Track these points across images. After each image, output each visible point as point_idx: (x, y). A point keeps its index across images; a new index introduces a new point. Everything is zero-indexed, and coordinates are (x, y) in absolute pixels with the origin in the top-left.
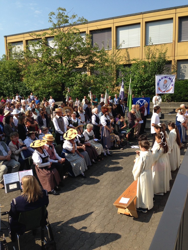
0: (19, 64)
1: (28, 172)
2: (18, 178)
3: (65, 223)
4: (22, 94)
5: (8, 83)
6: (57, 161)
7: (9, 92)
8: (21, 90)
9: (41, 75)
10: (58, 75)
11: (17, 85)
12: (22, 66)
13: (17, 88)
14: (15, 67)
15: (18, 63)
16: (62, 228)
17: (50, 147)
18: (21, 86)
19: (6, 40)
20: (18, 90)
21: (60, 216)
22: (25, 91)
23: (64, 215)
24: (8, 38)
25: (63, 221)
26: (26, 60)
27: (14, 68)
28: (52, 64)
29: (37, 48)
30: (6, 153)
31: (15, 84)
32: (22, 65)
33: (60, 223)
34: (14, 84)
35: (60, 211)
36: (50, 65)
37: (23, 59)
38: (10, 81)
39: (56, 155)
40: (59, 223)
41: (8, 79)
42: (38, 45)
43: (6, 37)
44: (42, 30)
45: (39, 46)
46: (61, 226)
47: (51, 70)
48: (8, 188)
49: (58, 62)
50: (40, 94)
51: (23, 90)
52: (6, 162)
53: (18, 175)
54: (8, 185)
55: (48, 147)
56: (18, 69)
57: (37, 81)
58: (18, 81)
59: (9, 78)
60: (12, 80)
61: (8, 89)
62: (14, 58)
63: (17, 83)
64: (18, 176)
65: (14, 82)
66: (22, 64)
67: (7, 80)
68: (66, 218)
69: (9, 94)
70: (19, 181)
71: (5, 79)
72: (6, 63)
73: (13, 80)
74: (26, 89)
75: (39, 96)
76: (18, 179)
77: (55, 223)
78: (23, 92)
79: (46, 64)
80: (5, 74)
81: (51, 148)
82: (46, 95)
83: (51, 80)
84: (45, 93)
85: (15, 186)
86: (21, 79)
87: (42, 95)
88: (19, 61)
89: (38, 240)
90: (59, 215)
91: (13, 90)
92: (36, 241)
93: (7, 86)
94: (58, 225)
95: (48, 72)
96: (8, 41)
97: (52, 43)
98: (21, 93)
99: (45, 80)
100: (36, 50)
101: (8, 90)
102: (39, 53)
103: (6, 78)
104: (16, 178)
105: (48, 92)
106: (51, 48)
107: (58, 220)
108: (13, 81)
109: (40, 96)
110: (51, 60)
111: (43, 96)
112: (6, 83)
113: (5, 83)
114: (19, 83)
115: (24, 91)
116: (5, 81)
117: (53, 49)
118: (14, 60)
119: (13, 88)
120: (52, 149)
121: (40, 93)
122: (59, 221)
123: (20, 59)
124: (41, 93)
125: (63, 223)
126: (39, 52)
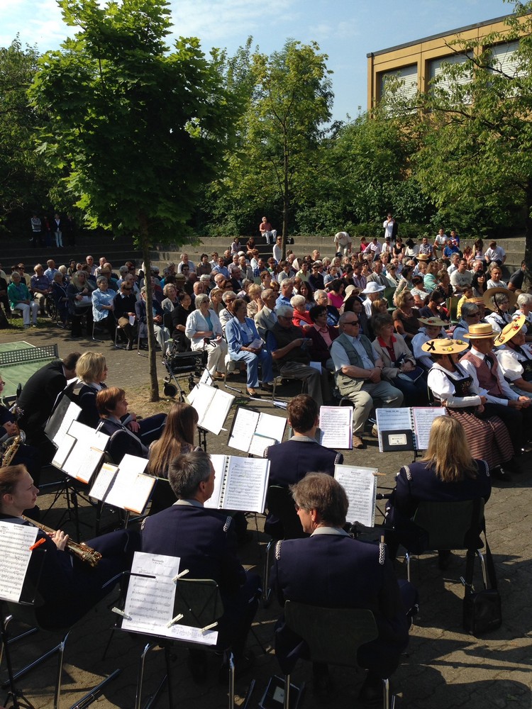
0: (401, 132)
1: (434, 413)
2: (410, 422)
3: (524, 562)
4: (402, 215)
5: (368, 186)
6: (505, 402)
7: (368, 211)
8: (400, 205)
9: (466, 159)
10: (520, 158)
11: (391, 190)
12: (407, 137)
13: (389, 198)
14: (389, 140)
15: (398, 129)
16: (516, 572)
17: (486, 361)
18: (400, 194)
19: (373, 66)
20: (391, 204)
21: (511, 544)
22: (412, 207)
23: (522, 544)
24: (377, 59)
25: (519, 557)
26: (422, 119)
27: (387, 144)
28: (505, 124)
29: (463, 81)
30: (370, 362)
31: (385, 189)
32: (409, 134)
33: (511, 559)
34: (383, 188)
35: (510, 530)
36: (497, 128)
37: (414, 115)
38: (373, 179)
39: (502, 385)
40: (508, 558)
41: (370, 174)
42: (468, 73)
43: (372, 56)
44: (475, 25)
45: (469, 76)
46: (512, 565)
47: (501, 141)
48: (386, 440)
49: (522, 118)
50: (455, 215)
51: (406, 203)
52: (370, 386)
53: (410, 415)
54: (386, 434)
55: (480, 360)
56: (398, 145)
57: (454, 177)
58: (394, 179)
59: (370, 171)
60: (378, 178)
61: (367, 202)
62: (390, 115)
63: (390, 184)
64: (410, 418)
65: (385, 184)
66: (409, 131)
67: (366, 178)
68: (526, 551)
69: (368, 217)
70: (411, 429)
71: (362, 176)
72: (366, 129)
73: (383, 176)
74: (413, 201)
75: (449, 222)
76: (411, 425)
77: (498, 555)
78: (404, 209)
79: (486, 125)
80: (362, 162)
81: (489, 363)
82: (470, 218)
83: (497, 172)
84: (467, 213)
85: (401, 440)
86: (404, 173)
87: (458, 217)
88: (401, 123)
89: (451, 583)
90: (508, 539)
91: (378, 205)
92: (446, 583)
93: (365, 195)
94: (506, 563)
95: (490, 150)
96: (378, 69)
97: (509, 63)
98: (399, 212)
99: (477, 174)
100: (460, 87)
101: (366, 206)
102: (468, 94)
103: (364, 173)
104: (405, 421)
105: (478, 210)
106: (506, 76)
107: (503, 551)
108: (381, 181)
109: (451, 220)
110: (502, 115)
111: (461, 221)
112: (363, 186)
113: (361, 186)
114: (396, 184)
115: (409, 208)
116: (359, 180)
117: (511, 78)
118: (390, 119)
119: (380, 200)
120: (492, 366)
121: (452, 212)
122: (506, 553)
123: (406, 115)
124: (457, 213)
125: (519, 560)
126: (469, 91)
